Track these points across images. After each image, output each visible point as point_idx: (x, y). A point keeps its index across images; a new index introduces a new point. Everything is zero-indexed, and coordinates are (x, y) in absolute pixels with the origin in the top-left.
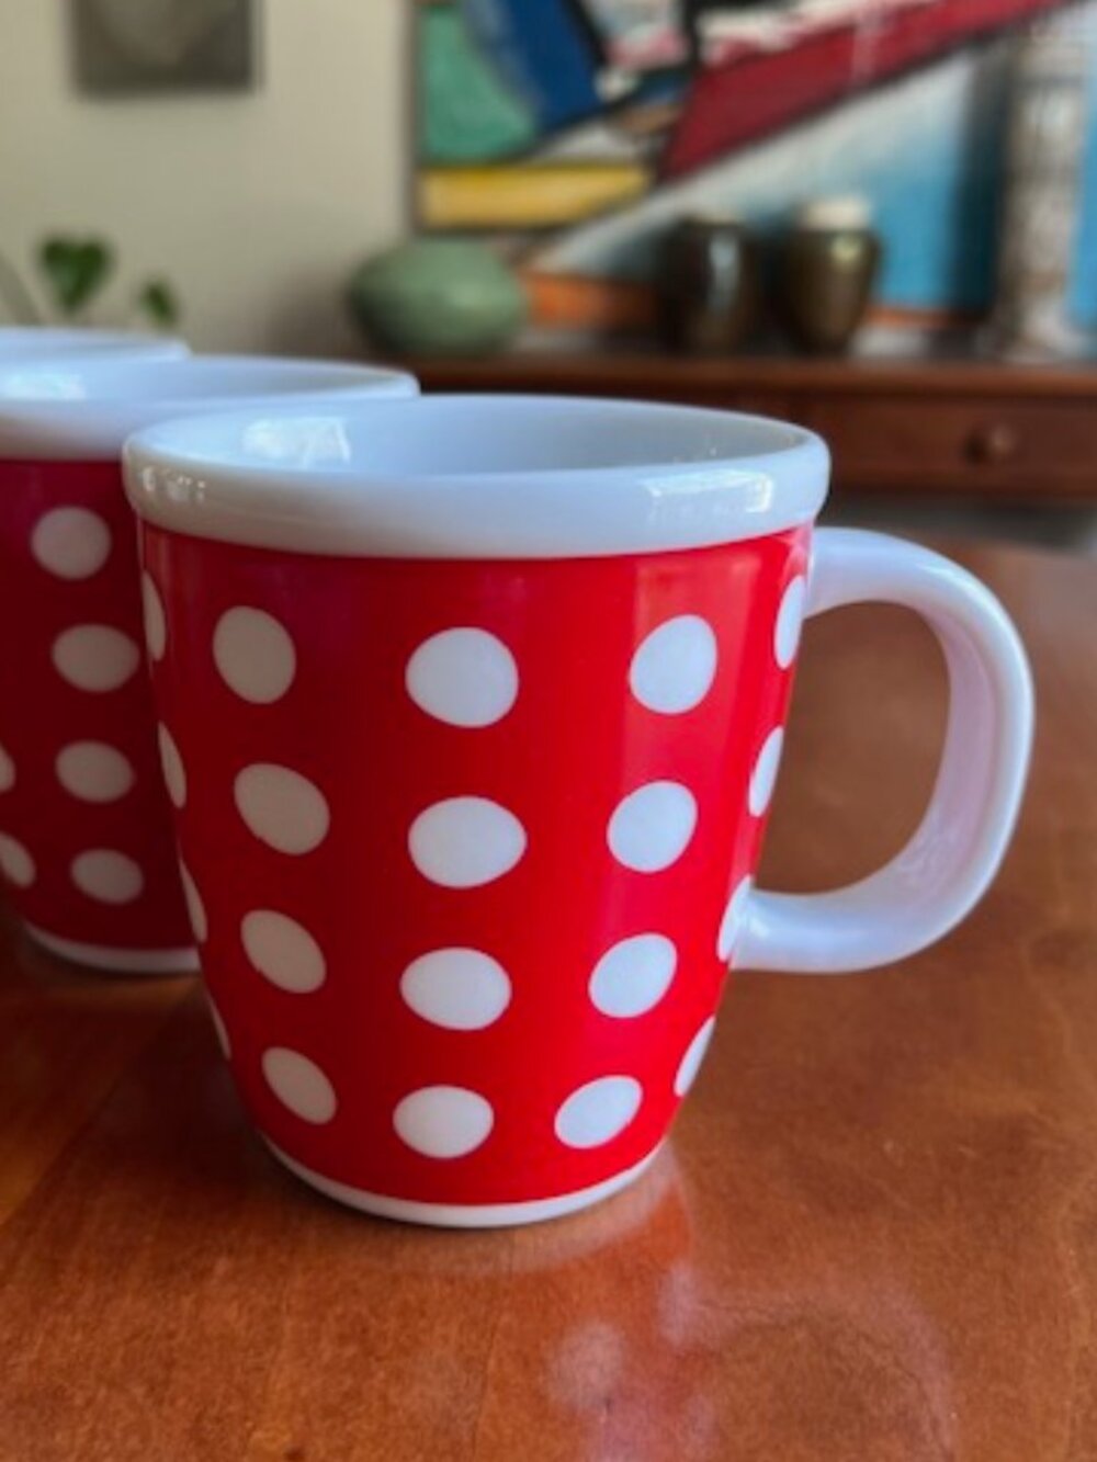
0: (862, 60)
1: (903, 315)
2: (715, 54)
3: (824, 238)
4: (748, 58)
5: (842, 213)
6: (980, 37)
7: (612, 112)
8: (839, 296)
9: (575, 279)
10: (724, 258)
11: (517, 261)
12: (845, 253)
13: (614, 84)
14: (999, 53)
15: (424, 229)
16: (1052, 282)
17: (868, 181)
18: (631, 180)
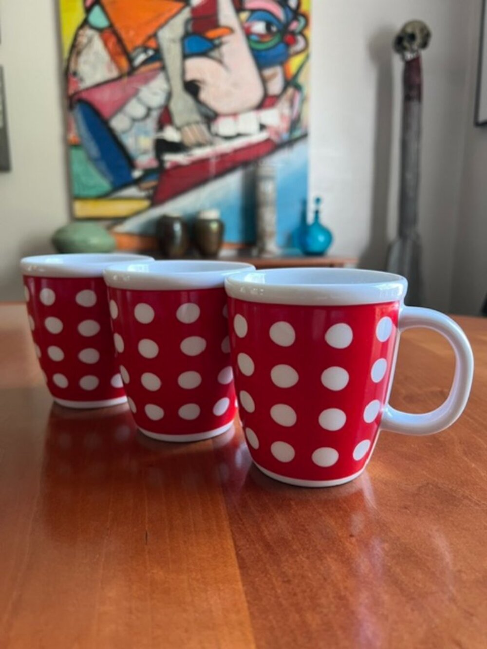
0: (213, 169)
1: (231, 245)
2: (168, 165)
3: (207, 222)
4: (177, 167)
5: (212, 214)
6: (245, 164)
7: (137, 182)
8: (214, 239)
9: (129, 234)
10: (177, 227)
11: (109, 228)
12: (214, 226)
13: (137, 174)
14: (251, 168)
15: (74, 219)
16: (272, 235)
17: (217, 205)
18: (146, 203)
